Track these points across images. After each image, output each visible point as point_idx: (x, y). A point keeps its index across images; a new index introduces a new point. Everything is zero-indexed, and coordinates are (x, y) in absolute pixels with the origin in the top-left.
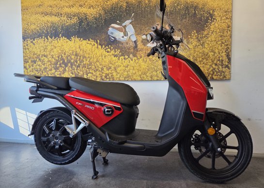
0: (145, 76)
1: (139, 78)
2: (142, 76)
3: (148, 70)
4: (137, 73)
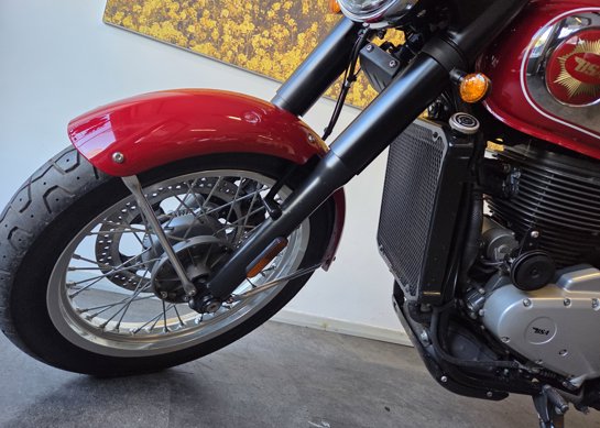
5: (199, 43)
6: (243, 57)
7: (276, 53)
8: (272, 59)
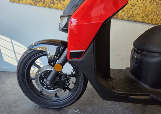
0: (146, 18)
1: (141, 20)
3: (152, 13)
4: (141, 14)
5: (38, 3)
6: (52, 5)
7: (62, 2)
8: (61, 4)
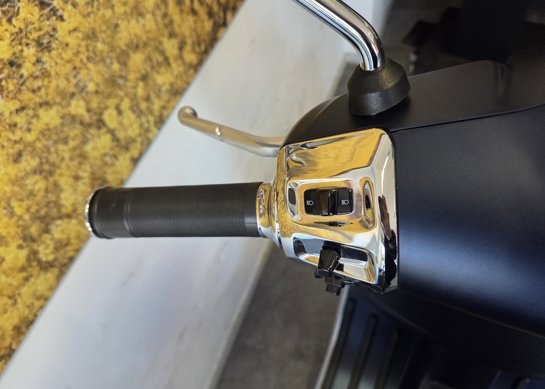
2: (46, 253)
3: (46, 170)
